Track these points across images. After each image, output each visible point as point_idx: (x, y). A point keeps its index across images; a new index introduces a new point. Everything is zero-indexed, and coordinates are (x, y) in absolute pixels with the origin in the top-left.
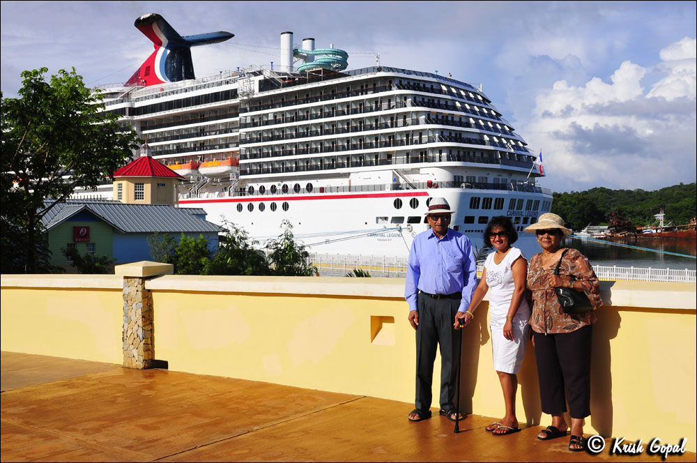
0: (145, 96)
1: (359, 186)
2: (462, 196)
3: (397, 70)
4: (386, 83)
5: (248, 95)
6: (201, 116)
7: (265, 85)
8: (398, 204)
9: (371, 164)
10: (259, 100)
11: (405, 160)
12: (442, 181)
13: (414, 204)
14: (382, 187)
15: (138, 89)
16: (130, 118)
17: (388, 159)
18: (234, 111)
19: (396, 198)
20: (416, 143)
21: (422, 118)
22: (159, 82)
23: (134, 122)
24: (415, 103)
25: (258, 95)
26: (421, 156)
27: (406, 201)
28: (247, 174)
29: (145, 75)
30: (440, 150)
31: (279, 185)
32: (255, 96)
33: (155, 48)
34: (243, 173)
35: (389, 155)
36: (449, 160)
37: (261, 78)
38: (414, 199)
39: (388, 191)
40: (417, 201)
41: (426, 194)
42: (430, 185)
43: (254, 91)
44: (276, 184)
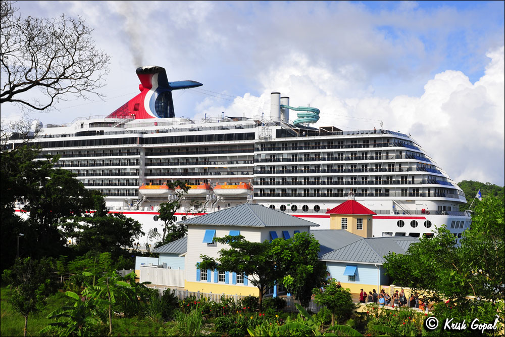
4: (387, 141)
8: (401, 224)
11: (401, 194)
13: (414, 224)
14: (387, 212)
15: (130, 121)
16: (140, 145)
17: (387, 193)
18: (252, 148)
19: (399, 220)
20: (410, 183)
21: (415, 166)
24: (408, 157)
26: (415, 192)
27: (407, 222)
29: (133, 109)
30: (429, 189)
31: (289, 205)
32: (273, 140)
34: (256, 195)
35: (387, 190)
39: (392, 215)
40: (417, 222)
41: (424, 218)
42: (424, 212)
43: (271, 137)
44: (286, 204)
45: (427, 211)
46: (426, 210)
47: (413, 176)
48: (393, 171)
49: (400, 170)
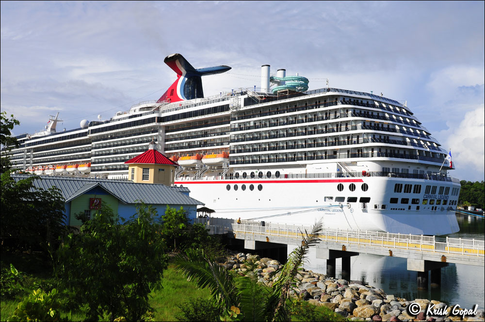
0: (169, 109)
1: (312, 174)
2: (389, 183)
3: (342, 91)
4: (334, 100)
5: (236, 108)
6: (205, 123)
7: (248, 101)
8: (340, 188)
9: (322, 158)
10: (244, 112)
11: (347, 155)
12: (373, 171)
13: (352, 188)
14: (329, 175)
15: (165, 104)
16: (158, 124)
17: (334, 155)
18: (227, 120)
19: (339, 183)
20: (355, 143)
21: (359, 125)
22: (179, 100)
23: (160, 127)
24: (354, 114)
25: (243, 108)
26: (358, 153)
27: (346, 185)
28: (235, 164)
29: (170, 95)
30: (373, 148)
31: (257, 172)
32: (241, 109)
33: (178, 76)
34: (232, 163)
35: (335, 152)
36: (379, 156)
37: (246, 96)
38: (352, 184)
39: (333, 178)
40: (355, 185)
41: (361, 181)
42: (364, 174)
43: (240, 106)
44: (254, 171)
45: (368, 174)
46: (367, 171)
47: (358, 136)
48: (340, 131)
49: (347, 129)
